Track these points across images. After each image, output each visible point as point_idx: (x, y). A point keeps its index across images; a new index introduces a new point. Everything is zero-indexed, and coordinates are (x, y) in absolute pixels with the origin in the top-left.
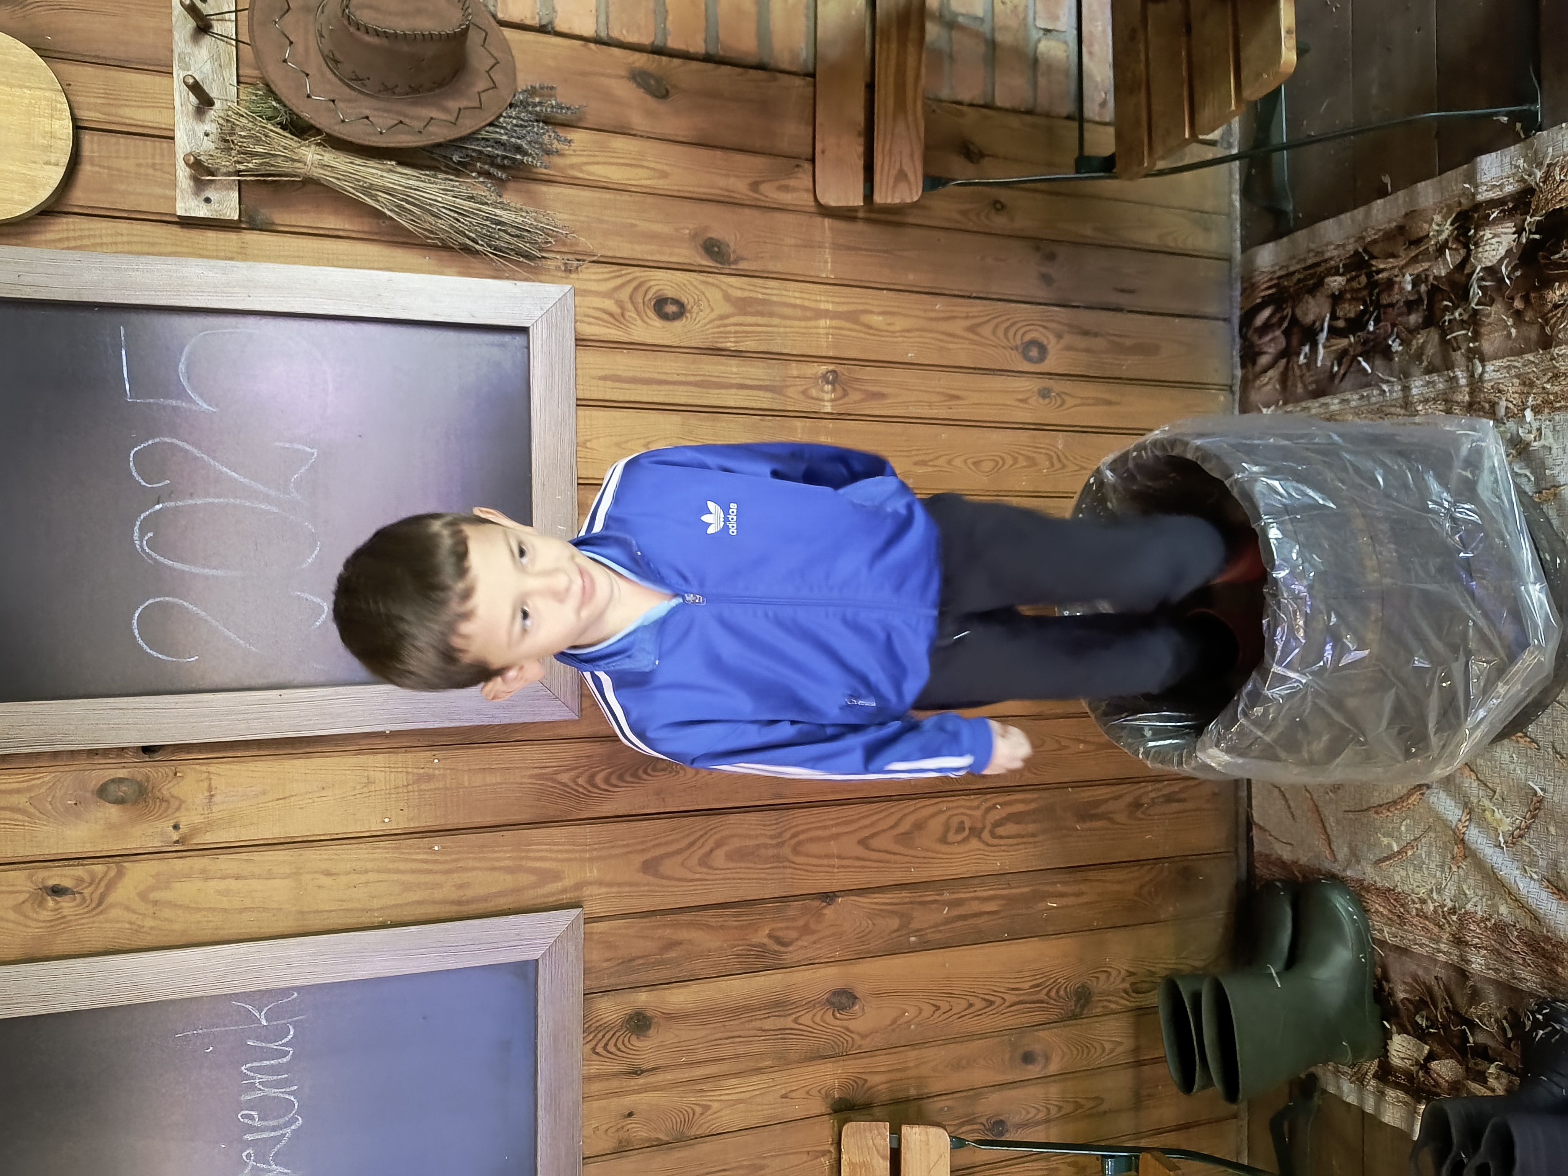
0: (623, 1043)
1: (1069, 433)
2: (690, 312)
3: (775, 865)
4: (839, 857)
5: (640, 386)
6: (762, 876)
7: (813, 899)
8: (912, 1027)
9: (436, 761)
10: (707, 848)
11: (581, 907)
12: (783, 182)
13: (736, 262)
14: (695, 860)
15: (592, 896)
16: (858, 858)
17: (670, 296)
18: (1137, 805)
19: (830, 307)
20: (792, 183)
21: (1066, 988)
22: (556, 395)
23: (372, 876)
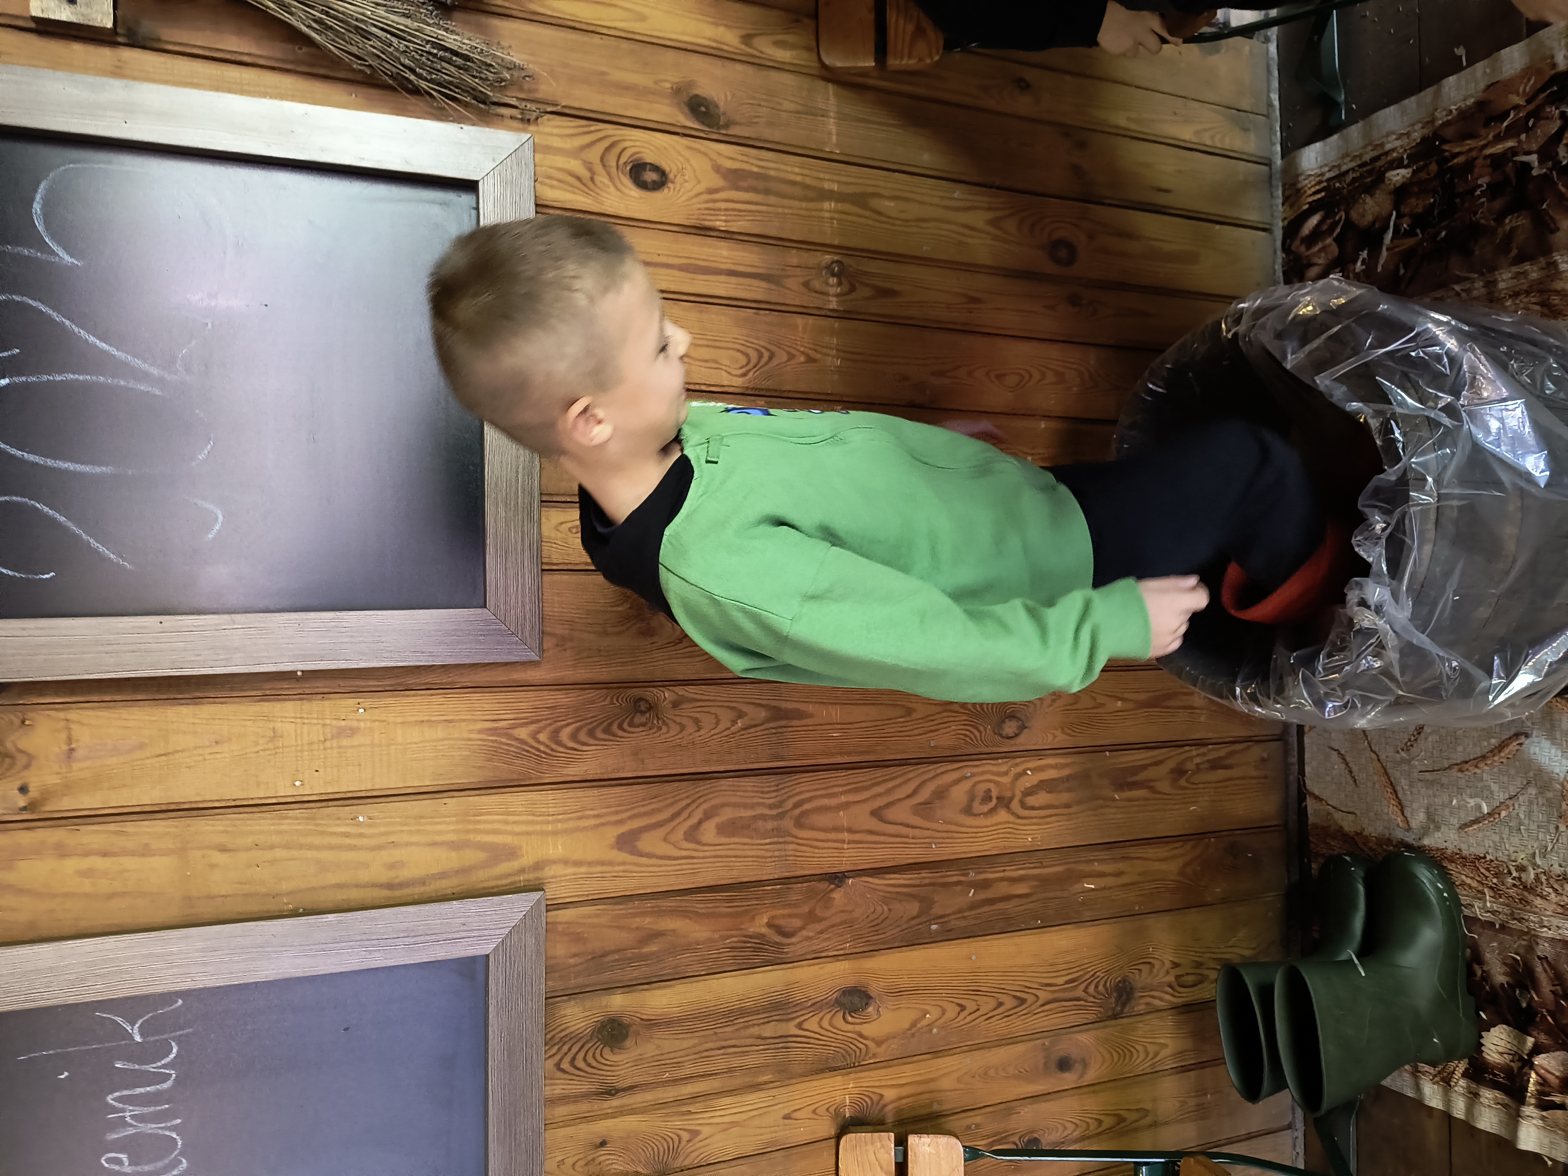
0: (594, 1057)
1: (1102, 347)
2: (673, 182)
3: (776, 840)
4: (850, 830)
6: (760, 853)
7: (821, 880)
8: (935, 1030)
9: (361, 710)
10: (694, 820)
11: (543, 890)
12: (779, 38)
13: (727, 126)
14: (679, 834)
15: (555, 877)
16: (871, 832)
17: (648, 161)
18: (1179, 772)
19: (836, 187)
20: (789, 38)
21: (1106, 982)
23: (279, 853)
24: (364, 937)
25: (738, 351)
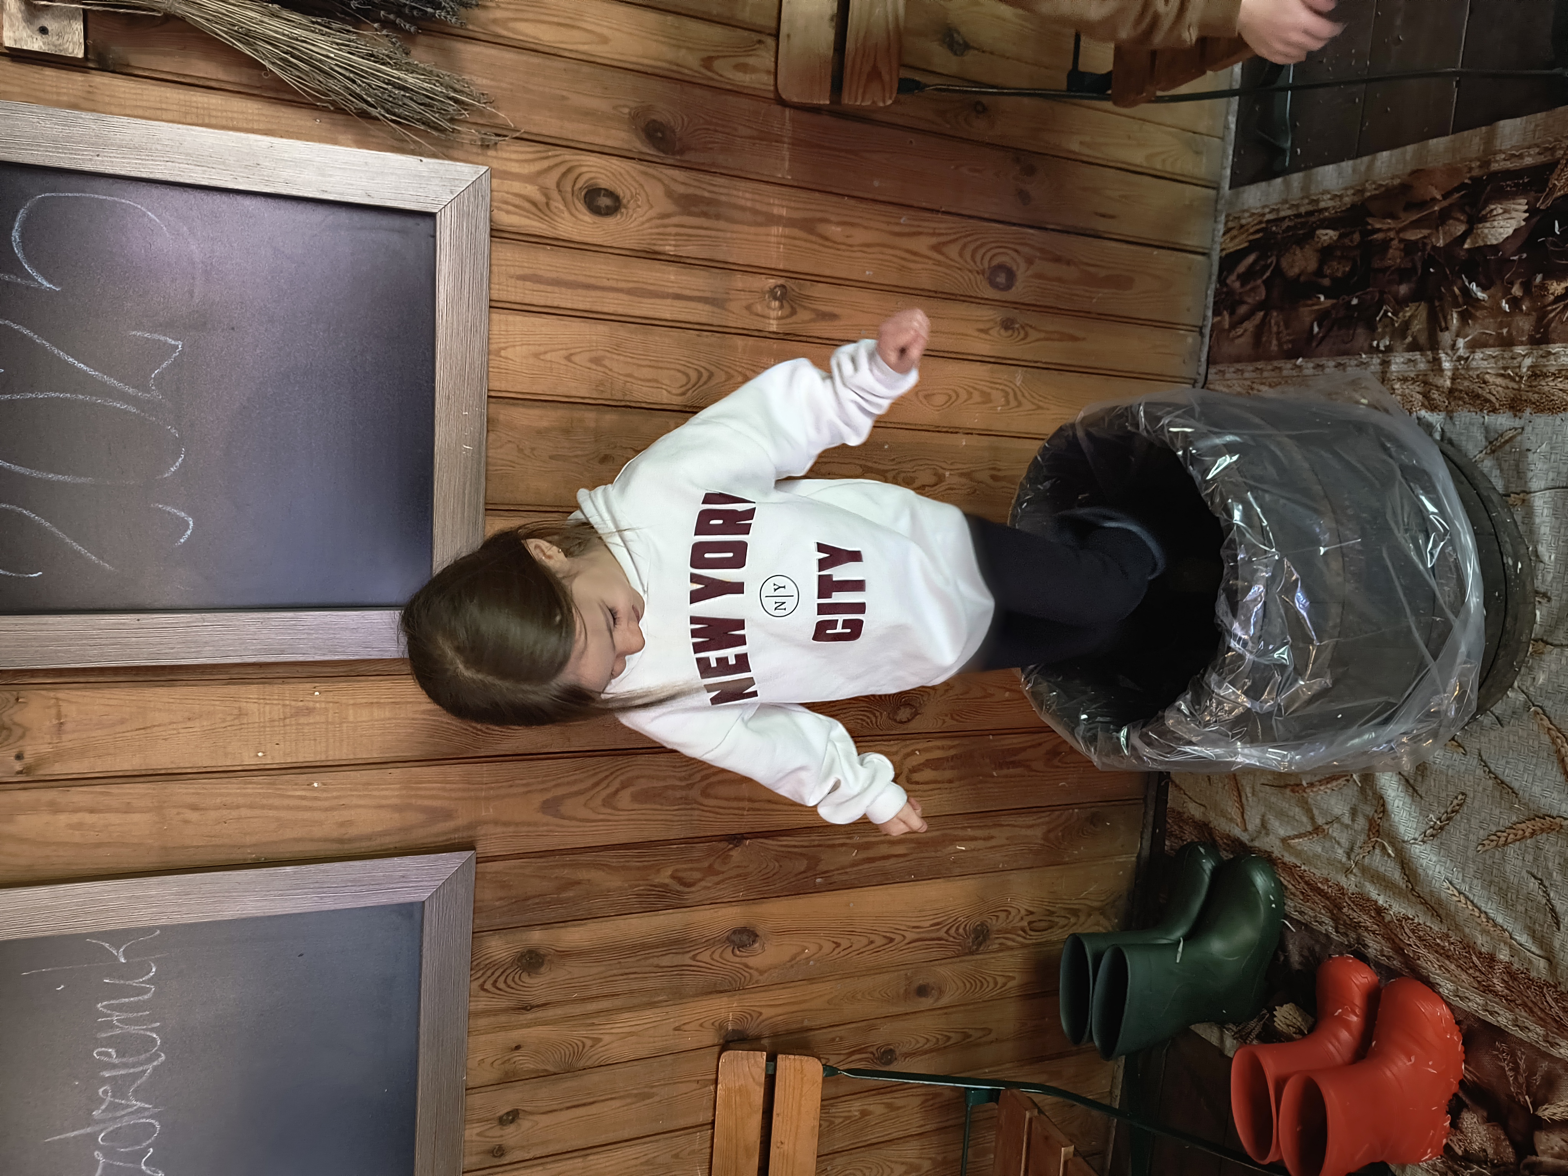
0: (513, 980)
1: (1029, 369)
2: (626, 207)
3: (682, 806)
4: (750, 800)
5: (564, 290)
6: (669, 817)
7: (721, 841)
8: (811, 962)
9: (317, 693)
10: (611, 789)
11: (474, 849)
12: (742, 60)
13: (681, 152)
14: (598, 801)
15: (486, 836)
16: (769, 801)
17: (603, 186)
18: (1053, 755)
19: (784, 212)
20: (751, 61)
21: (965, 926)
22: (466, 295)
23: (244, 812)
24: (317, 885)
25: (679, 371)
